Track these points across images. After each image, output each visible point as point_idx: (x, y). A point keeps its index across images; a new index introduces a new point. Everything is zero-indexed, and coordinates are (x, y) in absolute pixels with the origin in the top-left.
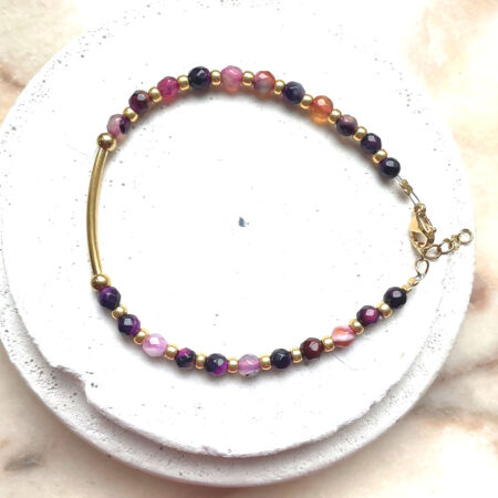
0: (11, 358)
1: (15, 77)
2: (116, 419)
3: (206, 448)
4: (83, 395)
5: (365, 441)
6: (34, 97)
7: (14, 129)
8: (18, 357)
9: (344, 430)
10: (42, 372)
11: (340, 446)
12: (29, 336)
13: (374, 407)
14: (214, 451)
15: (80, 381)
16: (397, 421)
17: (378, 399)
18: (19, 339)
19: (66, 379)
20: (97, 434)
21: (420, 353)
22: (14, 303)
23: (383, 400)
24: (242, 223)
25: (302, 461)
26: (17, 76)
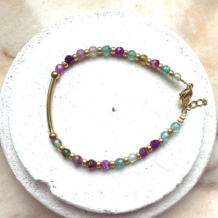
0: (17, 178)
1: (10, 54)
2: (65, 201)
3: (106, 211)
4: (50, 191)
5: (176, 201)
6: (19, 62)
7: (11, 77)
8: (20, 176)
9: (166, 197)
10: (31, 183)
11: (165, 204)
12: (24, 167)
13: (178, 186)
14: (109, 211)
15: (48, 186)
16: (189, 191)
17: (180, 182)
18: (20, 169)
19: (42, 185)
20: (57, 208)
21: (197, 160)
22: (17, 153)
23: (182, 183)
24: (114, 110)
25: (149, 213)
26: (11, 53)
